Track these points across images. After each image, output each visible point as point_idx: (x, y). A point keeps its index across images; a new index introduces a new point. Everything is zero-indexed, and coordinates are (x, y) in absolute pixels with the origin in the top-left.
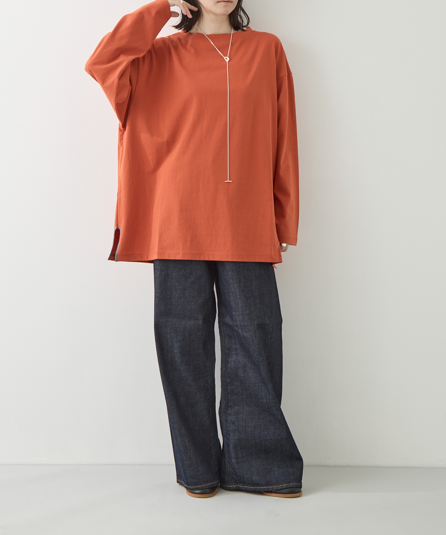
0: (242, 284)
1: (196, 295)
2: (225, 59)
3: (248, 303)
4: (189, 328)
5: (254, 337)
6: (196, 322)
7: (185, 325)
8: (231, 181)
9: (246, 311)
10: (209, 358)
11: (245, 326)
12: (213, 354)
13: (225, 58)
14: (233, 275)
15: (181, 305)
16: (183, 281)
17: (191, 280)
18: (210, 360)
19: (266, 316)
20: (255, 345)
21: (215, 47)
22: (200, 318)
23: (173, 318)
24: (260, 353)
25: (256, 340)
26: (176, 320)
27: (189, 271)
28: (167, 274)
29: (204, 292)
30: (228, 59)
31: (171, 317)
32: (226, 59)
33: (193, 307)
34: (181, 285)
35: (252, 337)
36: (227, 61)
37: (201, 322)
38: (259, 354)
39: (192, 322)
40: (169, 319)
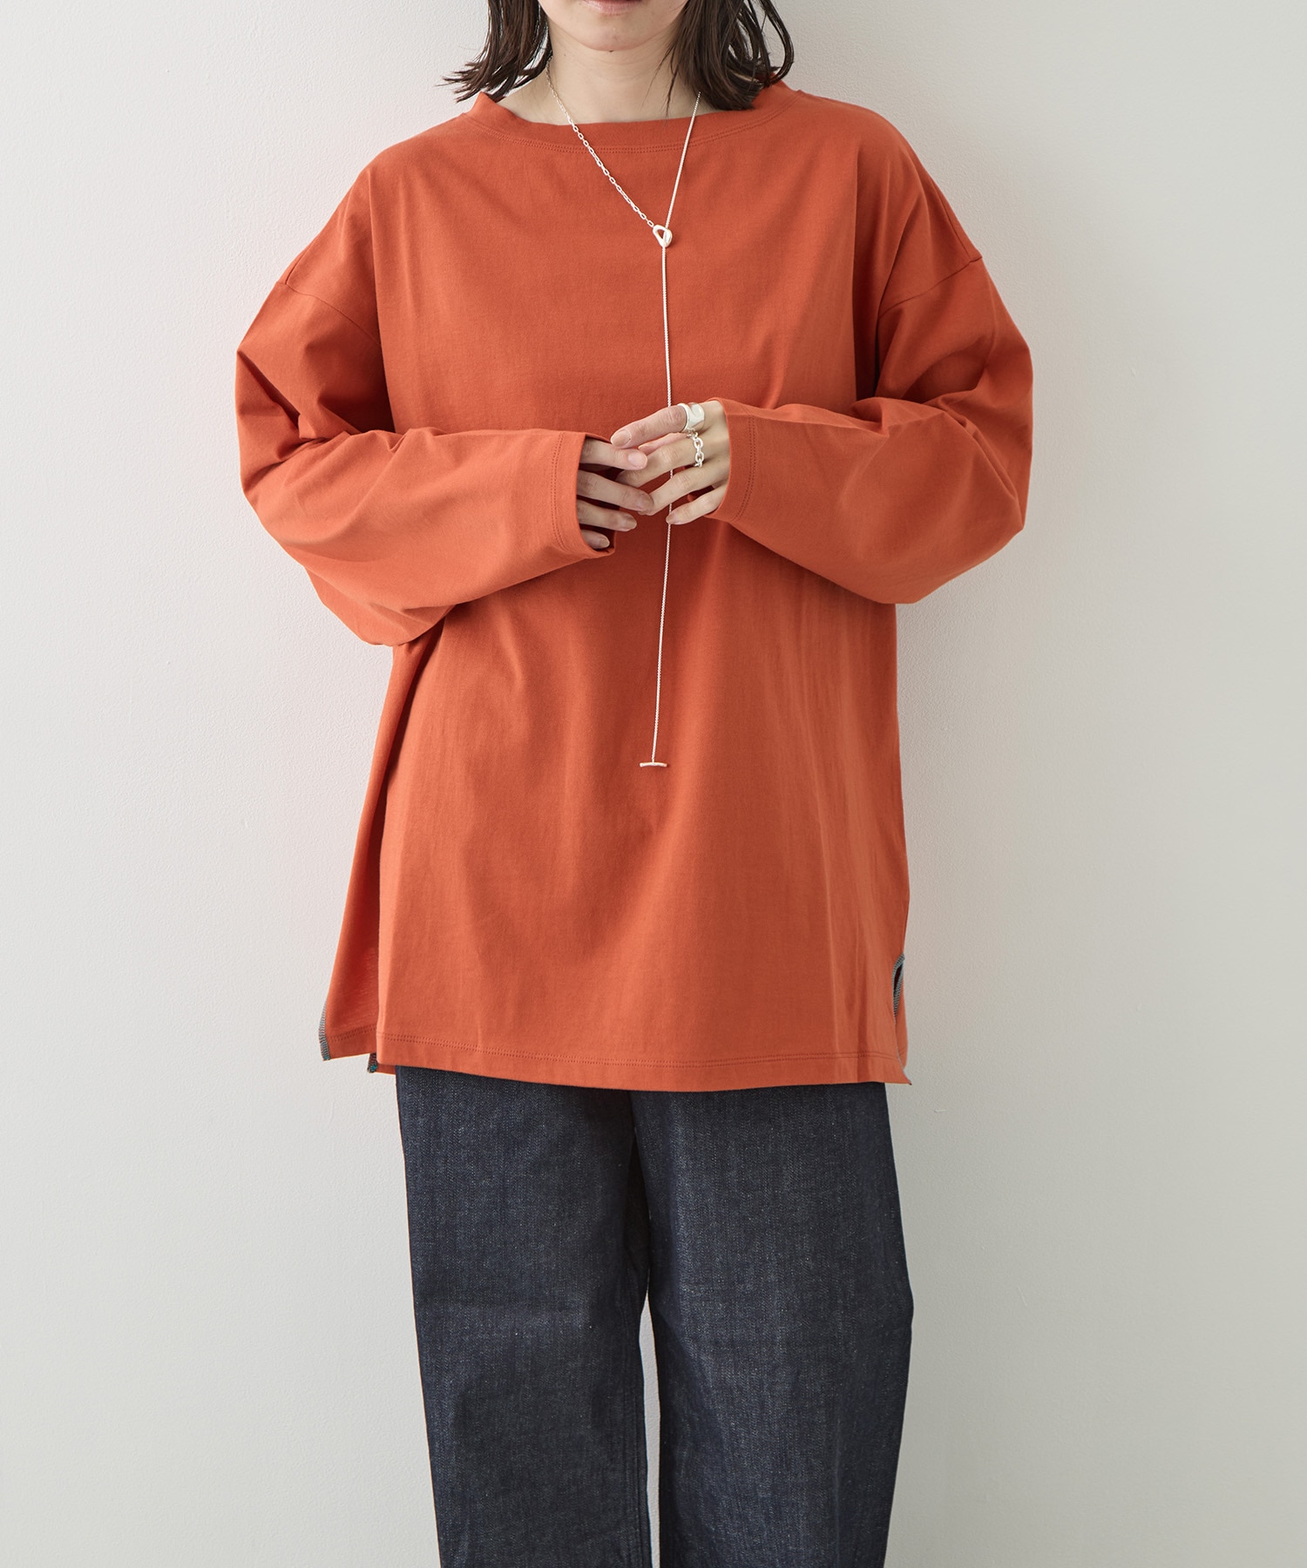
0: (733, 1173)
1: (554, 1214)
2: (655, 232)
3: (754, 1254)
4: (529, 1342)
5: (769, 1389)
6: (561, 1320)
7: (513, 1330)
8: (665, 765)
9: (742, 1282)
10: (620, 1455)
11: (732, 1343)
12: (638, 1437)
13: (657, 228)
14: (696, 1138)
15: (495, 1253)
16: (500, 1157)
17: (531, 1154)
18: (625, 1462)
19: (840, 1301)
20: (769, 1424)
21: (614, 183)
22: (573, 1302)
23: (465, 1304)
24: (786, 1456)
25: (773, 1404)
26: (476, 1311)
27: (519, 1119)
28: (435, 1127)
29: (585, 1197)
30: (668, 235)
31: (458, 1301)
32: (661, 233)
33: (544, 1260)
34: (490, 1173)
35: (761, 1388)
36: (664, 242)
37: (579, 1319)
38: (781, 1460)
39: (542, 1321)
40: (451, 1309)
